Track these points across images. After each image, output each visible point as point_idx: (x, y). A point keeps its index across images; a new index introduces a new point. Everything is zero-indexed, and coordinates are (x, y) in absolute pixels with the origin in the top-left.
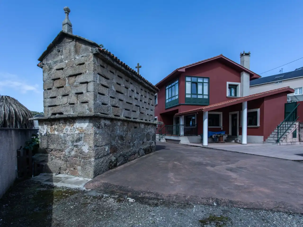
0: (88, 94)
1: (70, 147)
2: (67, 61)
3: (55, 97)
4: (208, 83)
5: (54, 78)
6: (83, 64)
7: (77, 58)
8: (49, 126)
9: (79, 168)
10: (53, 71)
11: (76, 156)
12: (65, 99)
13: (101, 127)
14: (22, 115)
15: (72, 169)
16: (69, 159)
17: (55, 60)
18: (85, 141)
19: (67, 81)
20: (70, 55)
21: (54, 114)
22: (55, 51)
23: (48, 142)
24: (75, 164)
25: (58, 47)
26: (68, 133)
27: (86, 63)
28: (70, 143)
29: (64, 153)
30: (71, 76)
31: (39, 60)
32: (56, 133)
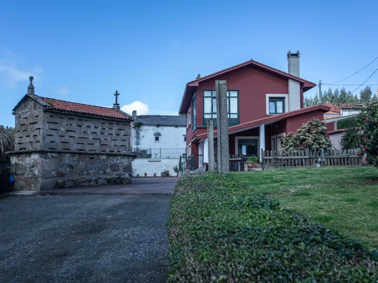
0: (40, 136)
1: (28, 172)
2: (29, 113)
3: (22, 137)
4: (238, 97)
5: (21, 124)
6: (38, 116)
7: (35, 112)
8: (17, 158)
9: (33, 185)
10: (21, 119)
11: (31, 178)
12: (27, 139)
13: (48, 158)
14: (4, 144)
15: (29, 187)
16: (27, 180)
17: (23, 111)
18: (36, 168)
19: (29, 127)
20: (31, 110)
21: (21, 149)
22: (23, 106)
23: (16, 169)
24: (31, 183)
25: (25, 103)
26: (28, 162)
27: (40, 116)
28: (28, 169)
29: (25, 176)
30: (31, 123)
31: (13, 110)
32: (21, 162)
